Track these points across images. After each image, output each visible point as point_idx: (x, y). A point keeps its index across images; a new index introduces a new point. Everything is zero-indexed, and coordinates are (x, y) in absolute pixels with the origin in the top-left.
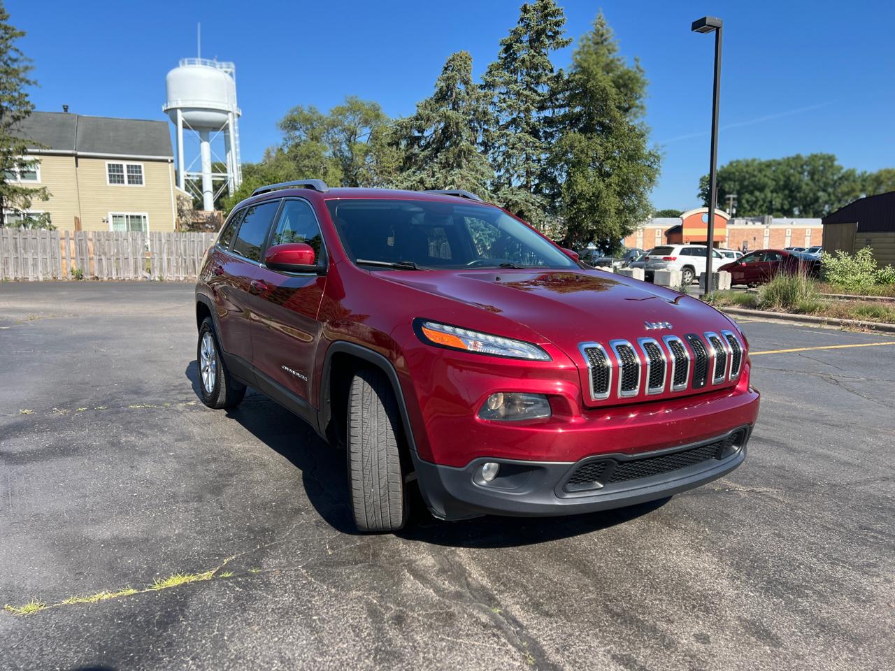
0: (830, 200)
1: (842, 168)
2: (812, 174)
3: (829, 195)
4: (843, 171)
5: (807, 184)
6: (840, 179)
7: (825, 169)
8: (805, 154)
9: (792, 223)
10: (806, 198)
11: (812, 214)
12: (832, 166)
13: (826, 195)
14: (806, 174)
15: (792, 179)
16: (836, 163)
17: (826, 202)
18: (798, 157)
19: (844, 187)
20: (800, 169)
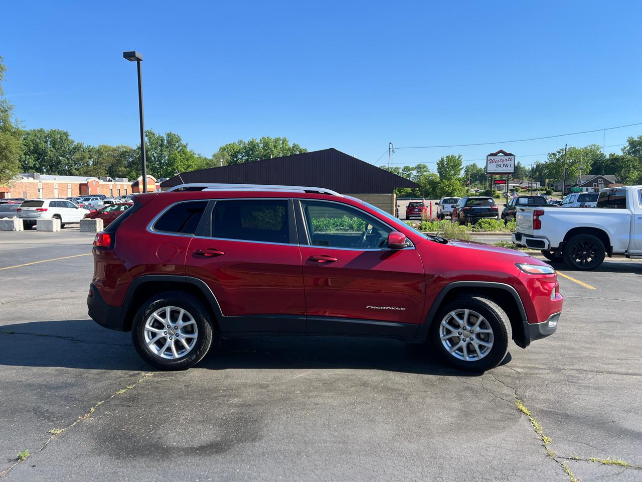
0: (70, 163)
1: (73, 142)
2: (54, 143)
3: (68, 159)
4: (76, 143)
5: (51, 151)
6: (74, 149)
7: (62, 140)
8: (47, 129)
9: (55, 179)
10: (51, 160)
11: (57, 173)
12: (67, 140)
13: (66, 160)
14: (49, 143)
15: (40, 146)
16: (70, 138)
17: (66, 164)
18: (41, 131)
19: (78, 155)
20: (44, 140)
